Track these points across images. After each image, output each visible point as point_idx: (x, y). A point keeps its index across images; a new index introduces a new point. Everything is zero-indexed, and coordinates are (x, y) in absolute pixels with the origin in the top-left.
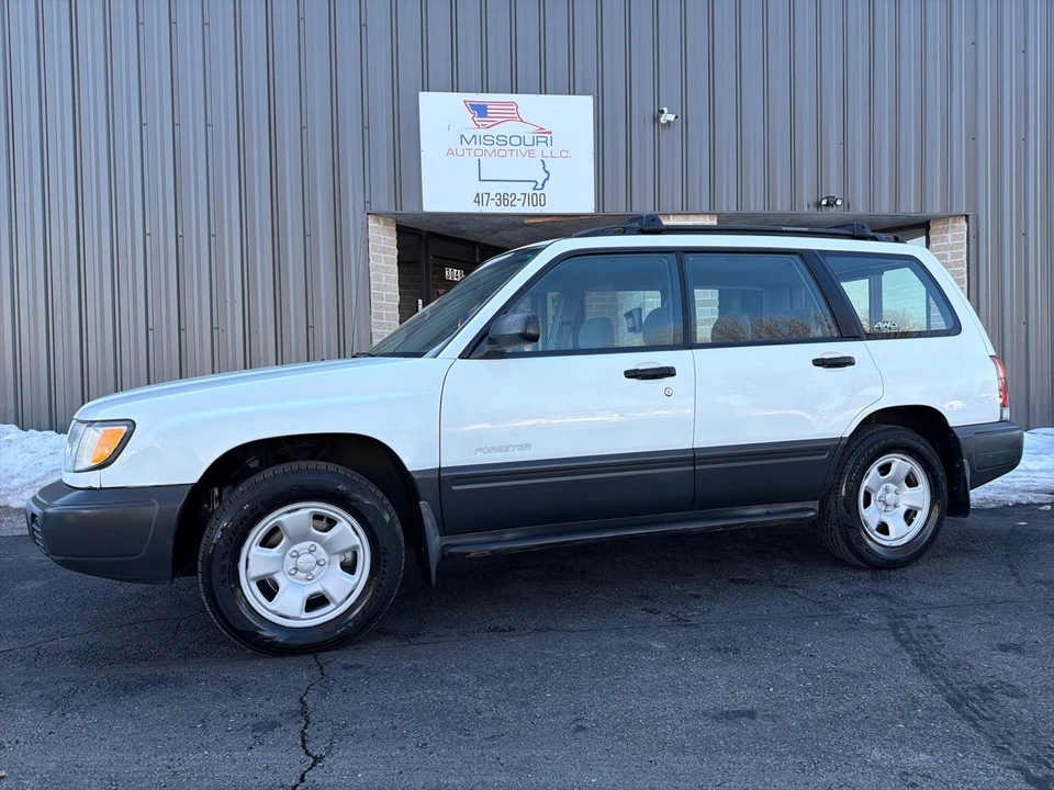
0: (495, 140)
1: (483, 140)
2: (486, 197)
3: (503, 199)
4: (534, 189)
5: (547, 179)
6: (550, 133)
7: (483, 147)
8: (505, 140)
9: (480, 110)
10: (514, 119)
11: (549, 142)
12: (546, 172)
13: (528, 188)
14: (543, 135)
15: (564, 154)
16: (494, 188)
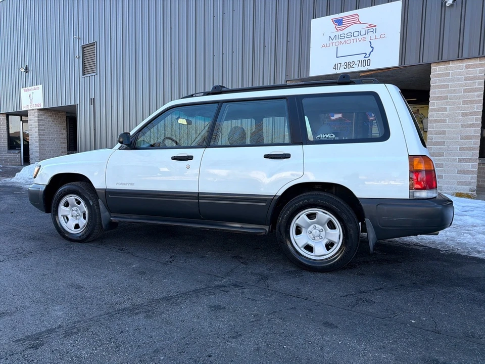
0: (346, 36)
1: (339, 37)
2: (339, 65)
3: (348, 65)
4: (365, 57)
5: (372, 51)
6: (376, 26)
7: (340, 40)
8: (350, 35)
9: (339, 22)
10: (356, 23)
11: (374, 31)
12: (372, 47)
13: (361, 58)
14: (372, 27)
15: (382, 36)
16: (343, 61)
